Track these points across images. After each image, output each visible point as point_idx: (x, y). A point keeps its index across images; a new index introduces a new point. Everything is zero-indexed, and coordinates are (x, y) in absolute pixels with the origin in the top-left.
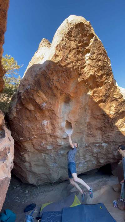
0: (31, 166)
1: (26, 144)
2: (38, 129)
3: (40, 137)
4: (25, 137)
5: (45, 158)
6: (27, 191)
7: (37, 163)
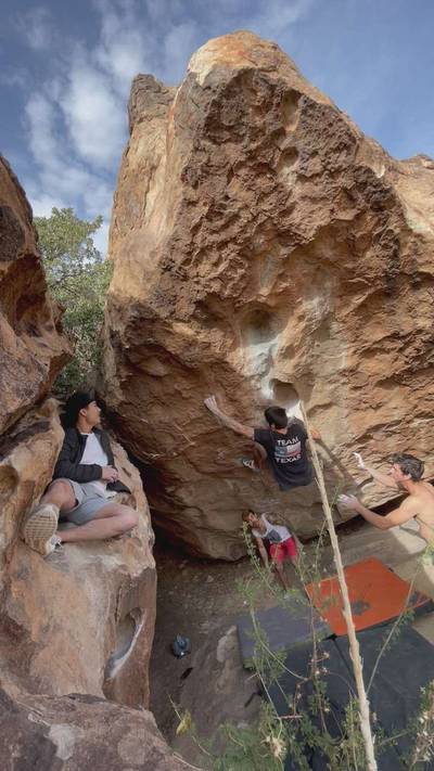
0: (203, 516)
1: (172, 466)
2: (194, 421)
3: (207, 442)
4: (165, 451)
5: (239, 491)
6: (210, 579)
7: (216, 506)
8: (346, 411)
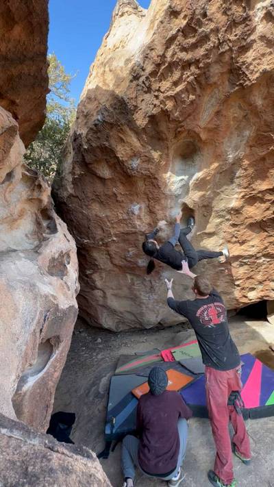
0: (105, 297)
1: (95, 254)
2: (120, 221)
3: (125, 241)
4: (94, 238)
5: (134, 284)
6: (99, 340)
7: (116, 292)
8: (221, 241)
